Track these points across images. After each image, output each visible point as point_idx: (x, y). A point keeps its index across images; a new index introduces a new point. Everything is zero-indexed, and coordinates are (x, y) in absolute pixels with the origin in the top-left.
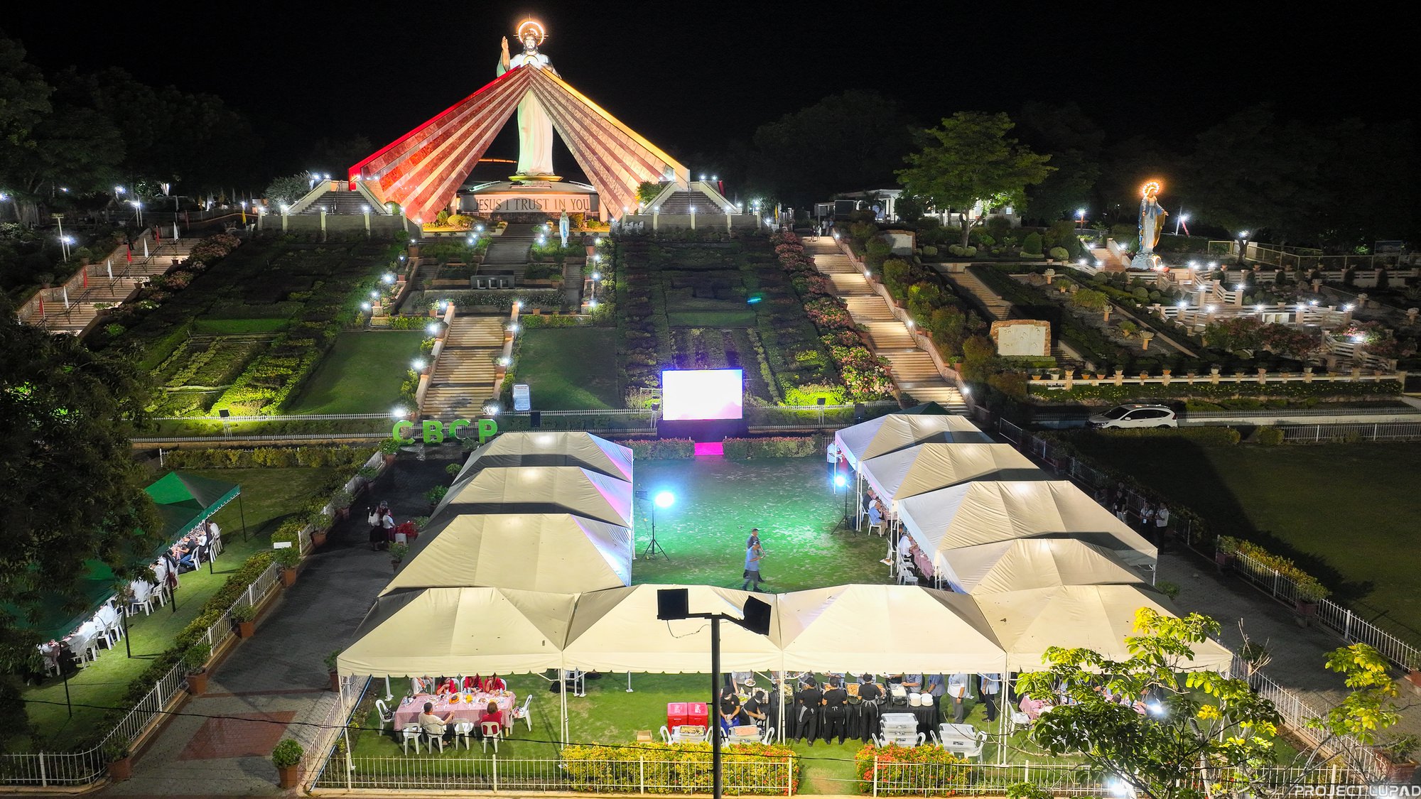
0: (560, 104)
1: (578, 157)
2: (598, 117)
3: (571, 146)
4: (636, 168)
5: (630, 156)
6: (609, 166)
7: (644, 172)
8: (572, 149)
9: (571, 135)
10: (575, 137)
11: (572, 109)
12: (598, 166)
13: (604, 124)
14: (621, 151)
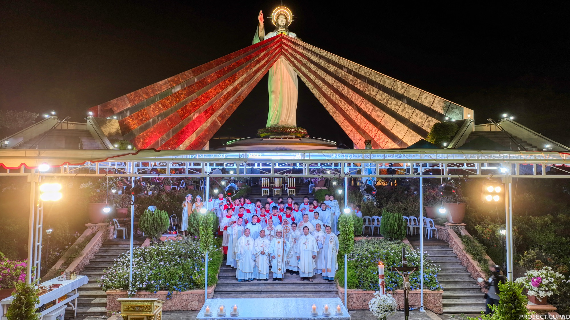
0: (312, 62)
1: (330, 109)
2: (354, 66)
3: (323, 99)
4: (405, 112)
5: (397, 100)
6: (369, 113)
7: (417, 116)
8: (323, 102)
9: (323, 89)
10: (328, 90)
11: (325, 64)
12: (355, 114)
13: (363, 72)
14: (384, 96)
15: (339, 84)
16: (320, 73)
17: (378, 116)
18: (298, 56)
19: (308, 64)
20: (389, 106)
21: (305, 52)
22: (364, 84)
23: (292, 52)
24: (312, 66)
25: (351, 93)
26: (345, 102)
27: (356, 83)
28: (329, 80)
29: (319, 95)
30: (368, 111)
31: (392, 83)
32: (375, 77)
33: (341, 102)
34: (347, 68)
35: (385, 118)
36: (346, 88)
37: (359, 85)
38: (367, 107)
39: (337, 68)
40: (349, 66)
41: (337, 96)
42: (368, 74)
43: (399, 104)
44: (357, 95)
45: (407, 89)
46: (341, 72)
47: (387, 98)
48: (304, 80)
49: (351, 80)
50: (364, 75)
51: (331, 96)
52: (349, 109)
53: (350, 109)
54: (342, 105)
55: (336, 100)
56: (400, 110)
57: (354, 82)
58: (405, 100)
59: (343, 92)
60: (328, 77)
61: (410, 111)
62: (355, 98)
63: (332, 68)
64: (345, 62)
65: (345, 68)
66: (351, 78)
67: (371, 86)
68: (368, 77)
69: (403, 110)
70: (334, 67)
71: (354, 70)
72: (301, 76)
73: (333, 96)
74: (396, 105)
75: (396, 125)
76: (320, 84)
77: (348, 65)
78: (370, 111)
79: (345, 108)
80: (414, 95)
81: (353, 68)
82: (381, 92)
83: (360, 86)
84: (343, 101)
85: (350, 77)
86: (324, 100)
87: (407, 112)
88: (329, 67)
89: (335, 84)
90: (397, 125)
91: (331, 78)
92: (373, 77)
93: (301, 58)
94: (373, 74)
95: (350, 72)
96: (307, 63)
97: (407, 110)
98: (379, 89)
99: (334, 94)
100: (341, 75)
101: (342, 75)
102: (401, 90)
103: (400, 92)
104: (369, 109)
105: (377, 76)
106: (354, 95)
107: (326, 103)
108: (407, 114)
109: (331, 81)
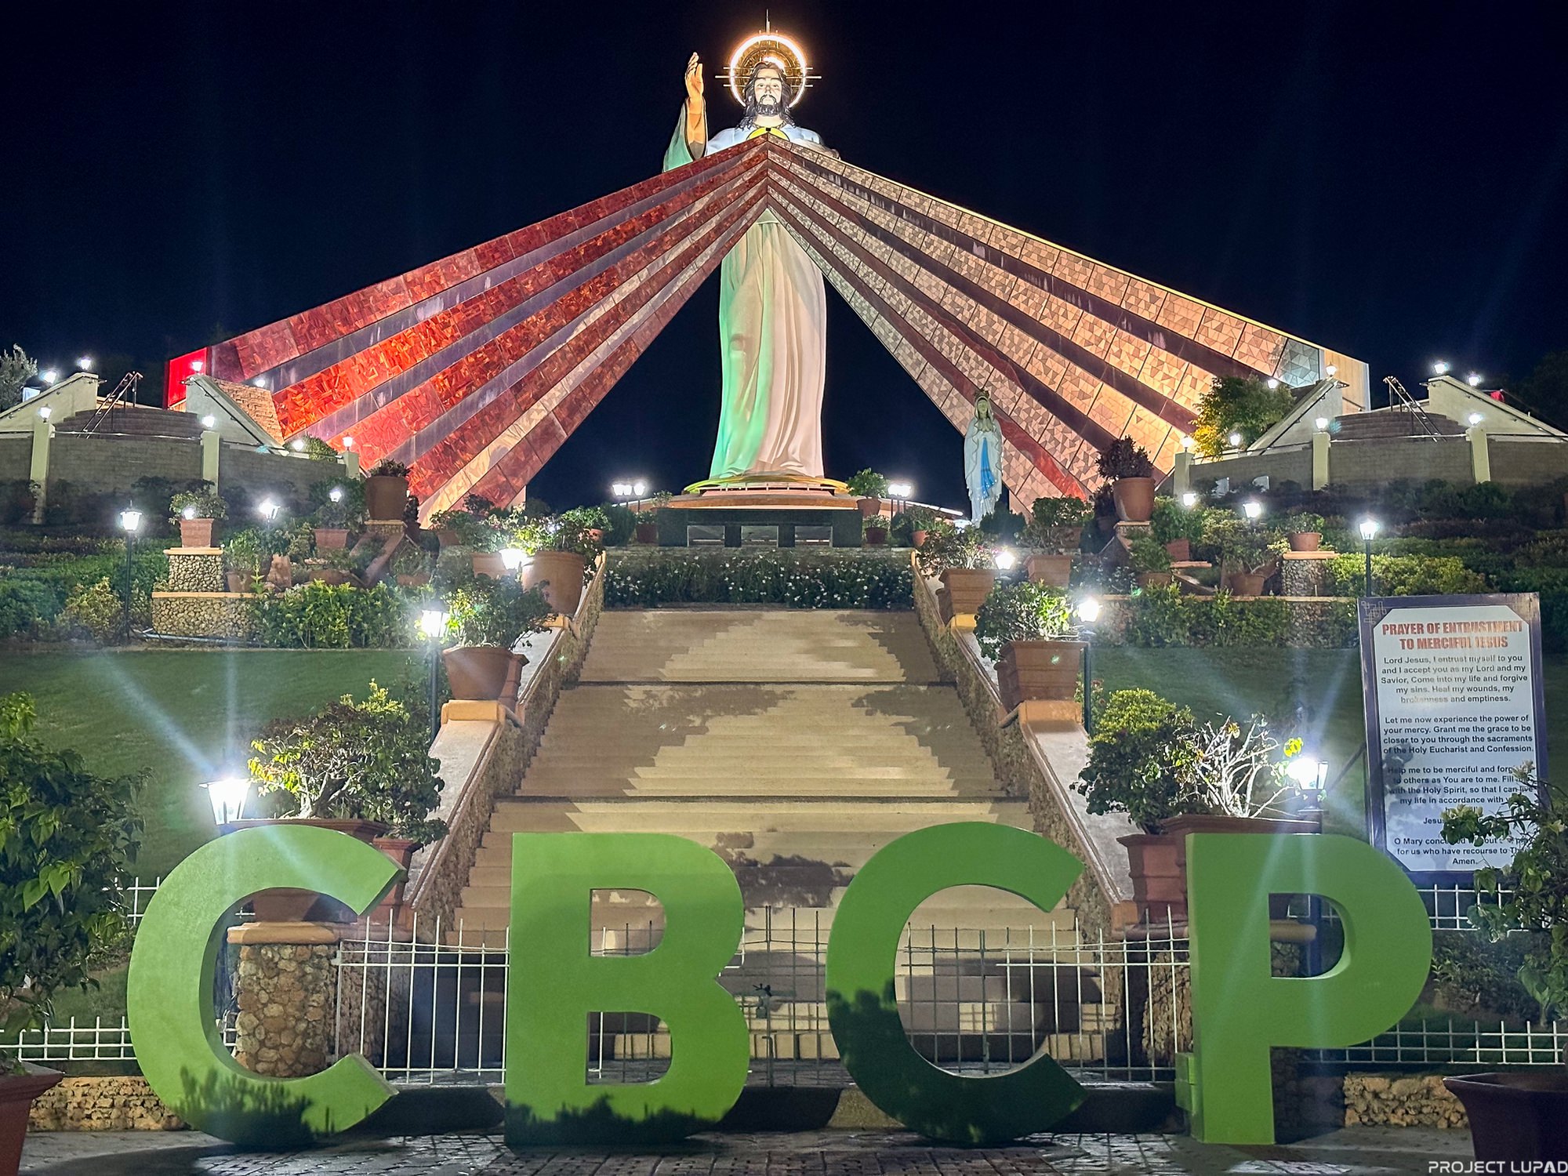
1: (934, 382)
2: (1008, 239)
3: (908, 351)
4: (1160, 375)
5: (1136, 340)
6: (1054, 388)
7: (1193, 384)
8: (910, 361)
9: (909, 318)
10: (924, 321)
11: (916, 235)
12: (1012, 395)
13: (1034, 256)
14: (1098, 332)
15: (962, 300)
16: (901, 264)
17: (1083, 396)
18: (824, 210)
19: (860, 235)
20: (1113, 361)
21: (847, 198)
22: (1040, 295)
23: (803, 196)
24: (873, 244)
25: (1000, 325)
26: (980, 358)
27: (1014, 293)
28: (929, 288)
29: (895, 338)
30: (1052, 382)
31: (1123, 289)
32: (1072, 271)
33: (967, 359)
34: (987, 247)
35: (1101, 401)
36: (984, 310)
37: (1022, 298)
38: (1047, 370)
39: (953, 246)
40: (993, 239)
41: (955, 340)
42: (1050, 263)
43: (1142, 354)
44: (1017, 331)
45: (1167, 303)
46: (967, 259)
47: (1108, 334)
48: (847, 291)
49: (999, 284)
50: (1037, 265)
51: (936, 339)
52: (991, 380)
53: (996, 380)
54: (972, 369)
55: (951, 351)
56: (1147, 371)
57: (1008, 289)
58: (1162, 338)
59: (972, 326)
60: (925, 277)
61: (1174, 372)
62: (1012, 341)
63: (937, 248)
64: (980, 226)
65: (979, 244)
66: (997, 278)
67: (1061, 301)
68: (1049, 271)
69: (1154, 372)
70: (946, 243)
71: (1006, 251)
72: (836, 278)
73: (940, 341)
74: (1136, 354)
76: (900, 302)
77: (987, 236)
78: (1058, 379)
79: (980, 376)
80: (1185, 321)
81: (1003, 243)
82: (1090, 317)
83: (1026, 302)
84: (972, 354)
85: (995, 274)
86: (910, 355)
88: (929, 245)
89: (948, 299)
90: (1139, 419)
91: (935, 280)
92: (1066, 271)
93: (834, 218)
94: (1064, 262)
95: (994, 257)
96: (856, 235)
97: (1165, 370)
98: (1085, 308)
99: (946, 331)
100: (966, 267)
101: (970, 268)
102: (1147, 308)
103: (1146, 315)
104: (1055, 374)
105: (1078, 267)
106: (1007, 333)
107: (918, 363)
108: (1167, 382)
109: (934, 290)
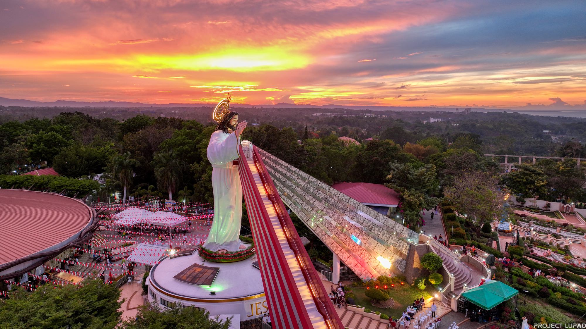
7: (392, 239)
11: (314, 190)
12: (344, 237)
13: (353, 203)
14: (369, 224)
17: (364, 239)
24: (299, 190)
27: (346, 211)
31: (376, 215)
32: (363, 208)
34: (338, 198)
35: (369, 241)
38: (355, 232)
39: (327, 196)
40: (340, 196)
42: (357, 205)
43: (380, 231)
45: (387, 220)
47: (372, 225)
49: (341, 208)
53: (340, 233)
56: (381, 235)
61: (388, 236)
69: (383, 235)
74: (379, 231)
75: (377, 245)
77: (338, 195)
80: (391, 224)
82: (367, 220)
83: (350, 214)
85: (340, 205)
87: (386, 236)
89: (325, 210)
90: (379, 246)
91: (321, 204)
94: (361, 206)
95: (341, 201)
97: (386, 235)
100: (331, 202)
102: (382, 220)
104: (357, 233)
106: (343, 221)
108: (385, 238)
109: (320, 207)
